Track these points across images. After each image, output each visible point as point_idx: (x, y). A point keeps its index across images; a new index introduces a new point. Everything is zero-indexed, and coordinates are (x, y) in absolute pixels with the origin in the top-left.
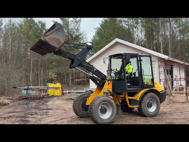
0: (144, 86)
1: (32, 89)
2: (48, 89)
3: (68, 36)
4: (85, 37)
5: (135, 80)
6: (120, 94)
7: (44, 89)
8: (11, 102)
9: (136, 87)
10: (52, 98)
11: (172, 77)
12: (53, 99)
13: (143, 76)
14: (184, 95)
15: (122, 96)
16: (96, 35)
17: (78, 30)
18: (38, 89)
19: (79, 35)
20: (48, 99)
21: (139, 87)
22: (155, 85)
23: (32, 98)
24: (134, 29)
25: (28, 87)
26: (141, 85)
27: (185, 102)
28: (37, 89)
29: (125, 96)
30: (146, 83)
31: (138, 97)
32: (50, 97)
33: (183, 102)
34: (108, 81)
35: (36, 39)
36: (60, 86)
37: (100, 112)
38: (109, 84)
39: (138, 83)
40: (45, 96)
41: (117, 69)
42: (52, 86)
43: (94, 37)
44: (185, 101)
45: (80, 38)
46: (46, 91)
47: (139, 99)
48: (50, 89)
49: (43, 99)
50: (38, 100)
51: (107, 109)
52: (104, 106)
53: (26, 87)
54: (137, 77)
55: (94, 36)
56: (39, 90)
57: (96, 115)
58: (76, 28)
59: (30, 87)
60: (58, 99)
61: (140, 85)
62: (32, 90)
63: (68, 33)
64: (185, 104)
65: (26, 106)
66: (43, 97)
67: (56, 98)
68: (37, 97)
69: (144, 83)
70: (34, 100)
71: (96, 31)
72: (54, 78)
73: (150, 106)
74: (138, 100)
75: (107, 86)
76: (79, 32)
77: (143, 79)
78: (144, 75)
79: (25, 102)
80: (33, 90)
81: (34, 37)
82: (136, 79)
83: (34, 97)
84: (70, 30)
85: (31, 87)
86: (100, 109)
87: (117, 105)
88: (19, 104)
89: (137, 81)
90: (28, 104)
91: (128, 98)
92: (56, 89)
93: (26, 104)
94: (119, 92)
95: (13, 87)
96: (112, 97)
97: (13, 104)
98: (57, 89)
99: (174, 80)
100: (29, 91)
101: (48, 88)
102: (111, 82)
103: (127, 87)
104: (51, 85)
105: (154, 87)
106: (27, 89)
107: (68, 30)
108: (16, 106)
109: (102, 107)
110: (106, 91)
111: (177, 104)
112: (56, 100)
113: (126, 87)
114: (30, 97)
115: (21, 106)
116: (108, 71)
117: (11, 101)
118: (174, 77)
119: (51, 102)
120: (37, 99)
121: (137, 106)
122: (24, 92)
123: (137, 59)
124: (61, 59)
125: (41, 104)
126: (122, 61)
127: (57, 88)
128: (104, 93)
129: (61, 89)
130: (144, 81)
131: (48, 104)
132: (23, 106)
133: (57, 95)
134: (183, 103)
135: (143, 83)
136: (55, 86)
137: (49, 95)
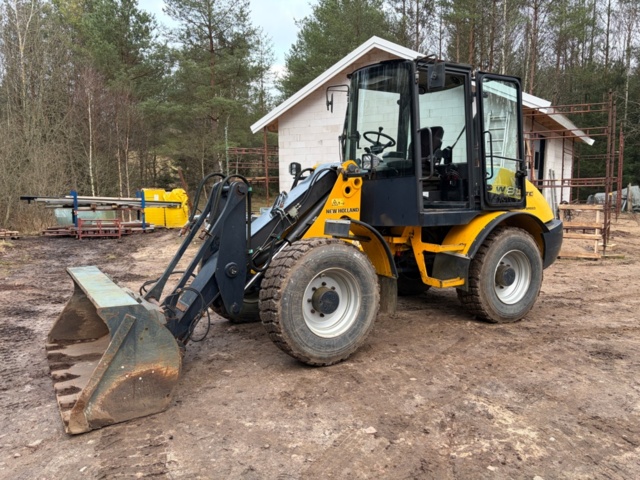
0: (486, 202)
1: (88, 205)
2: (143, 207)
3: (210, 37)
4: (266, 48)
5: (452, 177)
6: (390, 232)
7: (130, 207)
8: (6, 247)
9: (452, 203)
10: (156, 234)
11: (541, 175)
12: (158, 240)
13: (488, 160)
14: (597, 235)
15: (396, 240)
16: (301, 43)
17: (242, 17)
18: (111, 205)
19: (247, 35)
20: (142, 239)
21: (468, 206)
22: (528, 199)
23: (91, 235)
24: (420, 26)
25: (75, 199)
26: (478, 198)
27: (596, 260)
28: (108, 205)
29: (409, 240)
30: (494, 191)
31: (462, 244)
32: (152, 231)
33: (591, 259)
34: (345, 179)
35: (106, 42)
36: (185, 199)
37: (313, 312)
38: (348, 190)
39: (462, 188)
40: (133, 229)
41: (381, 129)
42: (157, 198)
43: (296, 50)
44: (596, 256)
45: (249, 47)
46: (139, 211)
47: (469, 252)
48: (149, 205)
49: (126, 238)
50: (109, 243)
51: (338, 291)
52: (324, 284)
53: (69, 199)
54: (460, 166)
55: (294, 47)
56: (115, 209)
57: (296, 335)
58: (238, 11)
59: (82, 199)
60: (174, 241)
61: (472, 196)
62: (88, 208)
63: (209, 27)
64: (601, 265)
65: (57, 264)
66: (127, 231)
67: (168, 236)
68: (106, 231)
69: (490, 187)
70: (93, 242)
71: (299, 30)
72: (172, 175)
73: (505, 278)
74: (463, 255)
75: (340, 200)
76: (247, 23)
77: (489, 171)
78: (491, 156)
79: (61, 247)
80: (94, 210)
81: (97, 34)
82: (454, 173)
83: (95, 232)
84: (218, 14)
85: (94, 197)
86: (309, 301)
87: (381, 277)
88: (36, 256)
89: (458, 181)
90: (68, 256)
91: (420, 248)
92: (170, 207)
93: (59, 257)
94: (389, 223)
95: (22, 198)
96: (360, 246)
97: (15, 253)
98: (175, 207)
99: (546, 183)
100: (78, 213)
101: (144, 203)
102: (356, 182)
103: (421, 203)
104: (153, 194)
105: (524, 205)
106: (73, 206)
107: (210, 15)
108: (22, 262)
109: (314, 289)
110: (336, 219)
111: (575, 265)
112: (168, 242)
113: (416, 206)
114: (83, 232)
115: (42, 261)
116: (343, 138)
117: (11, 245)
118: (547, 177)
119: (149, 249)
120: (105, 238)
121: (459, 282)
122: (64, 214)
123: (467, 88)
124: (187, 113)
125: (113, 257)
126: (398, 102)
127: (172, 205)
128: (329, 227)
129: (186, 208)
130: (489, 182)
131: (136, 256)
132: (49, 262)
133: (175, 226)
134: (593, 262)
135: (485, 188)
136: (167, 196)
137: (148, 225)
